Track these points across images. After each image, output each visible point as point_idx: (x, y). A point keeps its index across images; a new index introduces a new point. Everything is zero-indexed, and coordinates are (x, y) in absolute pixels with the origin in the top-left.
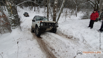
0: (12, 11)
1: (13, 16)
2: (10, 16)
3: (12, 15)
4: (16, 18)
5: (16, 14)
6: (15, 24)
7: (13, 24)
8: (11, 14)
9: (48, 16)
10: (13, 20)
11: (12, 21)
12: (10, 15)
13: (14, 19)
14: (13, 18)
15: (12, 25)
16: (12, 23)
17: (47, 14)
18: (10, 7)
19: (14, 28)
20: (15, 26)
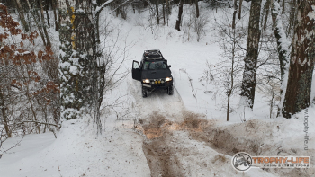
0: (74, 35)
1: (76, 60)
2: (65, 59)
3: (75, 53)
4: (85, 70)
5: (88, 49)
6: (78, 95)
7: (72, 95)
8: (69, 51)
9: (252, 53)
10: (74, 78)
11: (70, 82)
12: (64, 54)
13: (78, 75)
14: (73, 70)
15: (67, 100)
16: (68, 93)
18: (68, 19)
19: (72, 114)
20: (76, 106)
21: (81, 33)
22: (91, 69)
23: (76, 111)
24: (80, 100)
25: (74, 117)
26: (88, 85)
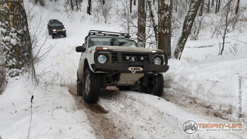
0: (11, 16)
1: (14, 35)
2: (6, 34)
3: (13, 29)
4: (22, 41)
5: (23, 27)
6: (18, 59)
7: (14, 59)
8: (8, 28)
10: (14, 47)
11: (11, 50)
12: (4, 31)
13: (17, 45)
14: (13, 42)
15: (11, 63)
16: (11, 58)
17: (139, 20)
18: (5, 5)
19: (15, 73)
20: (18, 67)
21: (17, 15)
22: (26, 40)
23: (18, 70)
24: (21, 63)
25: (17, 75)
26: (25, 52)
